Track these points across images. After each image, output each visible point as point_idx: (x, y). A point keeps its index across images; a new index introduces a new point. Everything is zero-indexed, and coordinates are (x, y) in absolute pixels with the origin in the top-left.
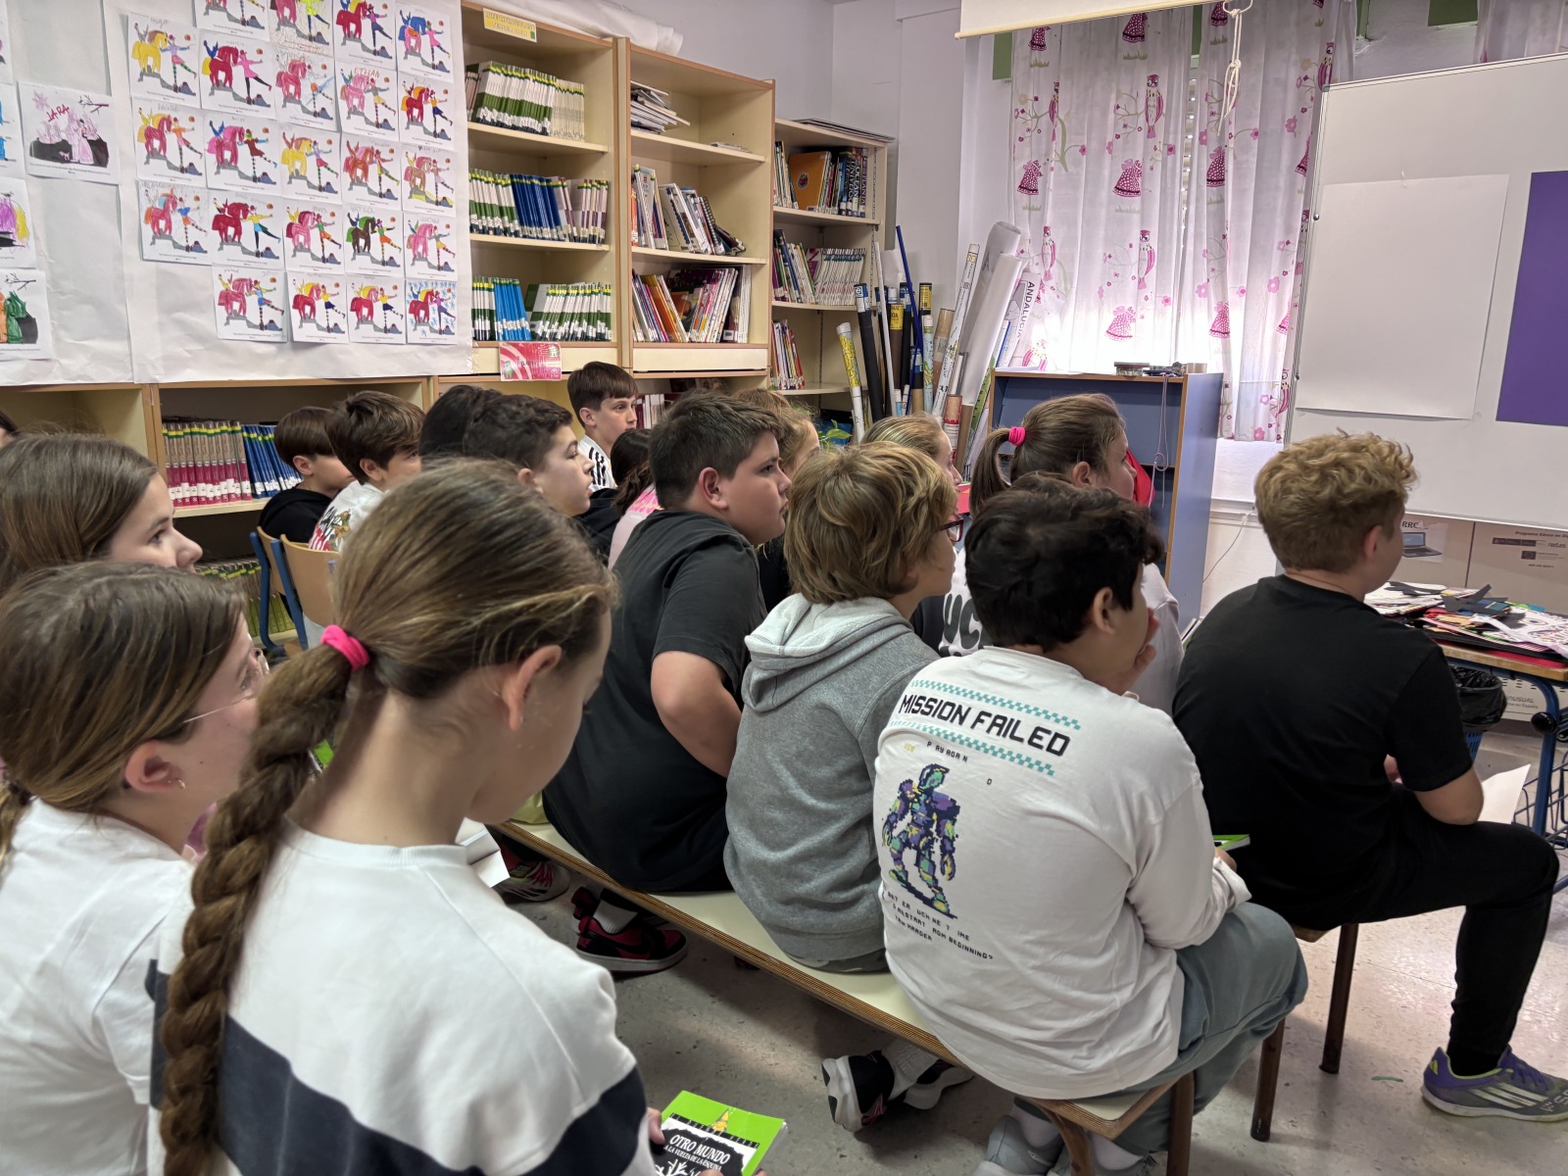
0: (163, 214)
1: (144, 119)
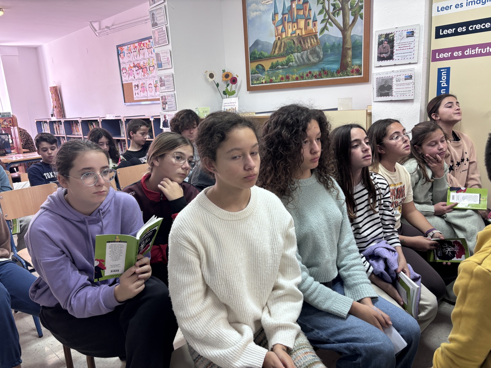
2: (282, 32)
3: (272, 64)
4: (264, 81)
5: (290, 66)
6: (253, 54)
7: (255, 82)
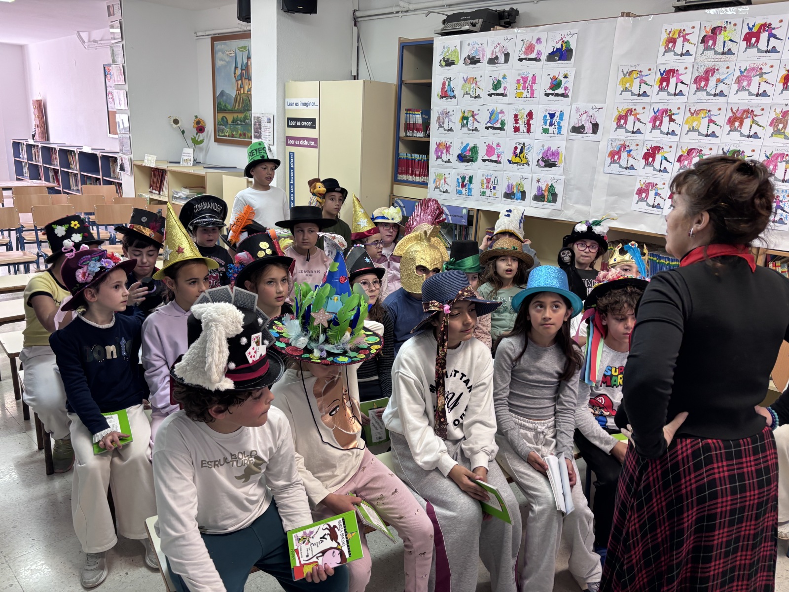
0: (618, 153)
1: (619, 111)
2: (241, 87)
3: (234, 118)
4: (227, 134)
5: (246, 124)
6: (219, 104)
7: (221, 134)
